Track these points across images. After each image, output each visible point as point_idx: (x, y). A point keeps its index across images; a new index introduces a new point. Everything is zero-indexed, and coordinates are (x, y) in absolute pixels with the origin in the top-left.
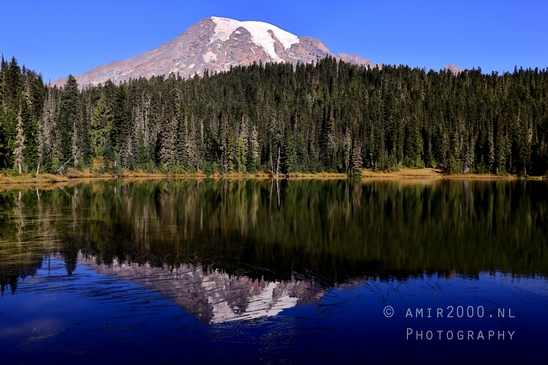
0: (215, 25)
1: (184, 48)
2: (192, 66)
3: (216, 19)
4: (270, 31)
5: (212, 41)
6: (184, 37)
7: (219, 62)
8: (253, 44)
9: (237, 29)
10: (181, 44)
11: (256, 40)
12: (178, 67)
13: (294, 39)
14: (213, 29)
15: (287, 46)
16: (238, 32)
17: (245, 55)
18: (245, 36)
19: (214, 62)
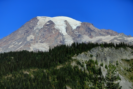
0: (38, 20)
1: (21, 34)
2: (20, 43)
3: (39, 18)
4: (66, 21)
5: (34, 29)
6: (22, 28)
7: (35, 40)
8: (54, 29)
9: (48, 22)
10: (20, 32)
11: (56, 27)
12: (14, 44)
13: (78, 23)
14: (37, 23)
15: (74, 27)
16: (48, 23)
17: (50, 35)
18: (51, 25)
19: (32, 40)
